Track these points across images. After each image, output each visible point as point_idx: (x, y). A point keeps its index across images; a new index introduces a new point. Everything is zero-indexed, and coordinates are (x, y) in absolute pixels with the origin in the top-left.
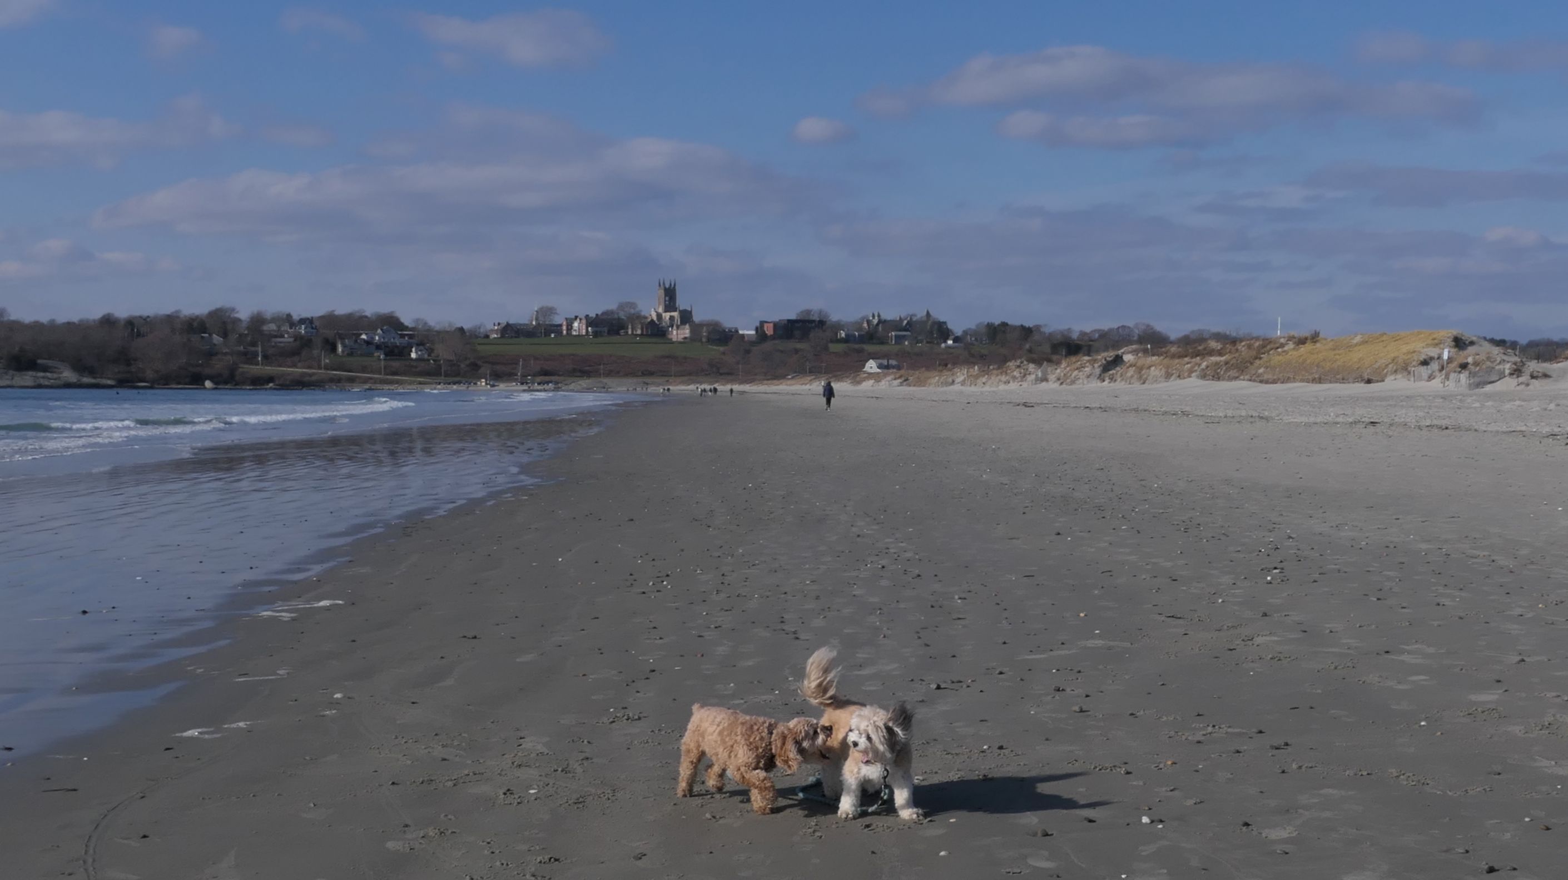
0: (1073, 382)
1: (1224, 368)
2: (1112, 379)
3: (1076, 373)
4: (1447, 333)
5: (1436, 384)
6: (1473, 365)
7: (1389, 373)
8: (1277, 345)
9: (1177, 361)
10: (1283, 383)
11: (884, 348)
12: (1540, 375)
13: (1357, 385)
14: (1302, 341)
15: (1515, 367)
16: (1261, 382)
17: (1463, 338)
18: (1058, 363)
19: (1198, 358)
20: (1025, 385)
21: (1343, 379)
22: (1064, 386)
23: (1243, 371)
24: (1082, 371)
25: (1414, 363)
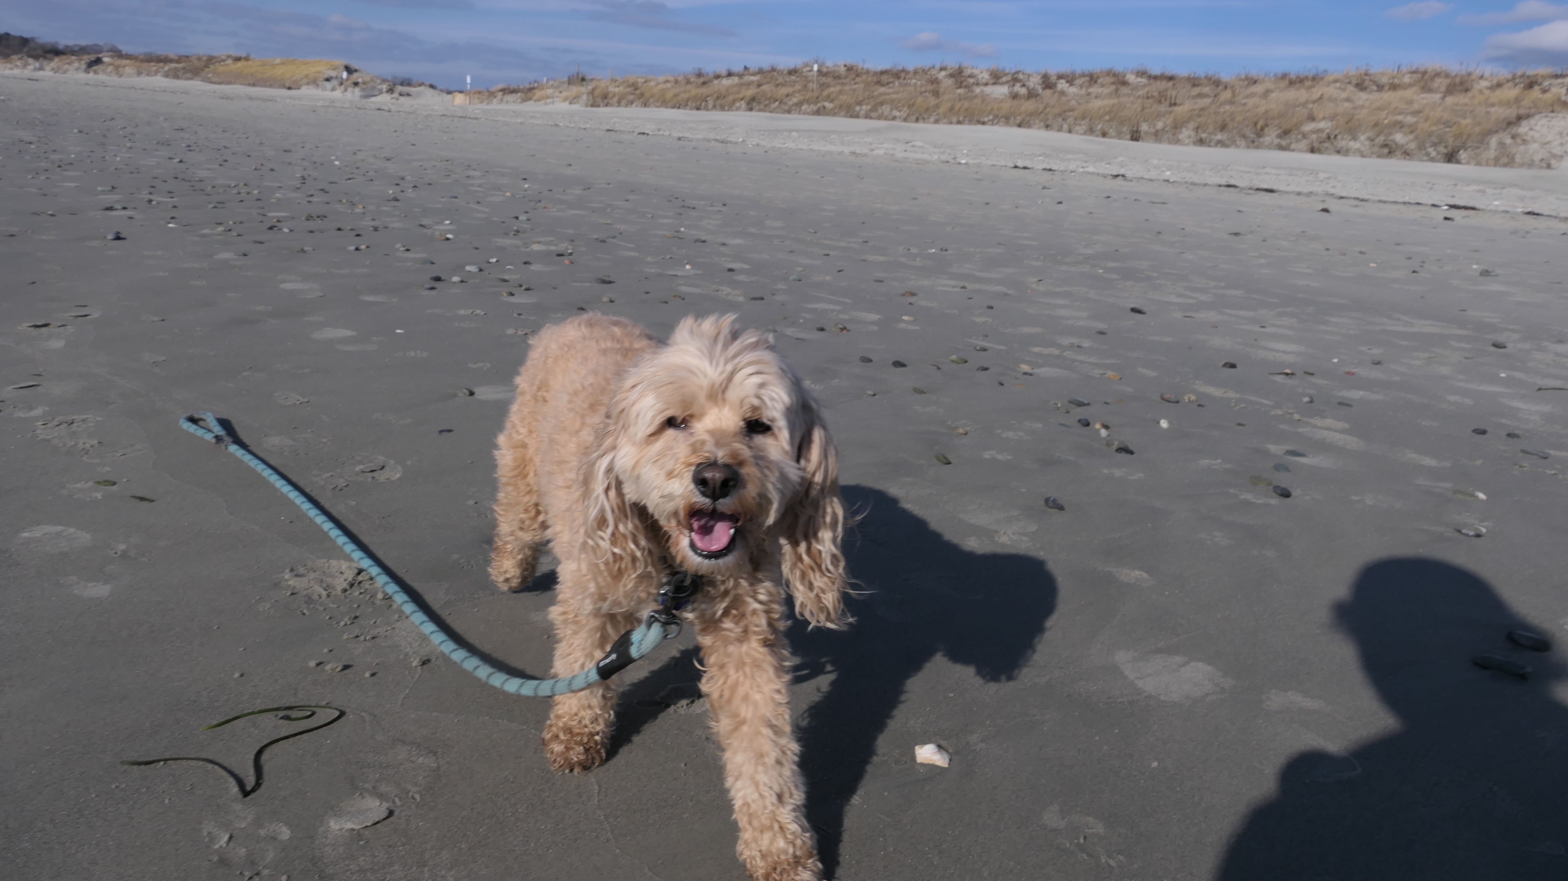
0: (65, 72)
1: (182, 72)
2: (96, 72)
3: (66, 66)
4: (340, 62)
5: (338, 93)
6: (360, 84)
7: (303, 84)
8: (220, 60)
9: (145, 64)
10: (226, 84)
12: (405, 94)
13: (280, 90)
14: (238, 59)
15: (389, 87)
17: (352, 66)
18: (51, 60)
19: (159, 67)
20: (26, 71)
21: (271, 85)
22: (57, 75)
23: (196, 74)
24: (71, 66)
25: (321, 79)
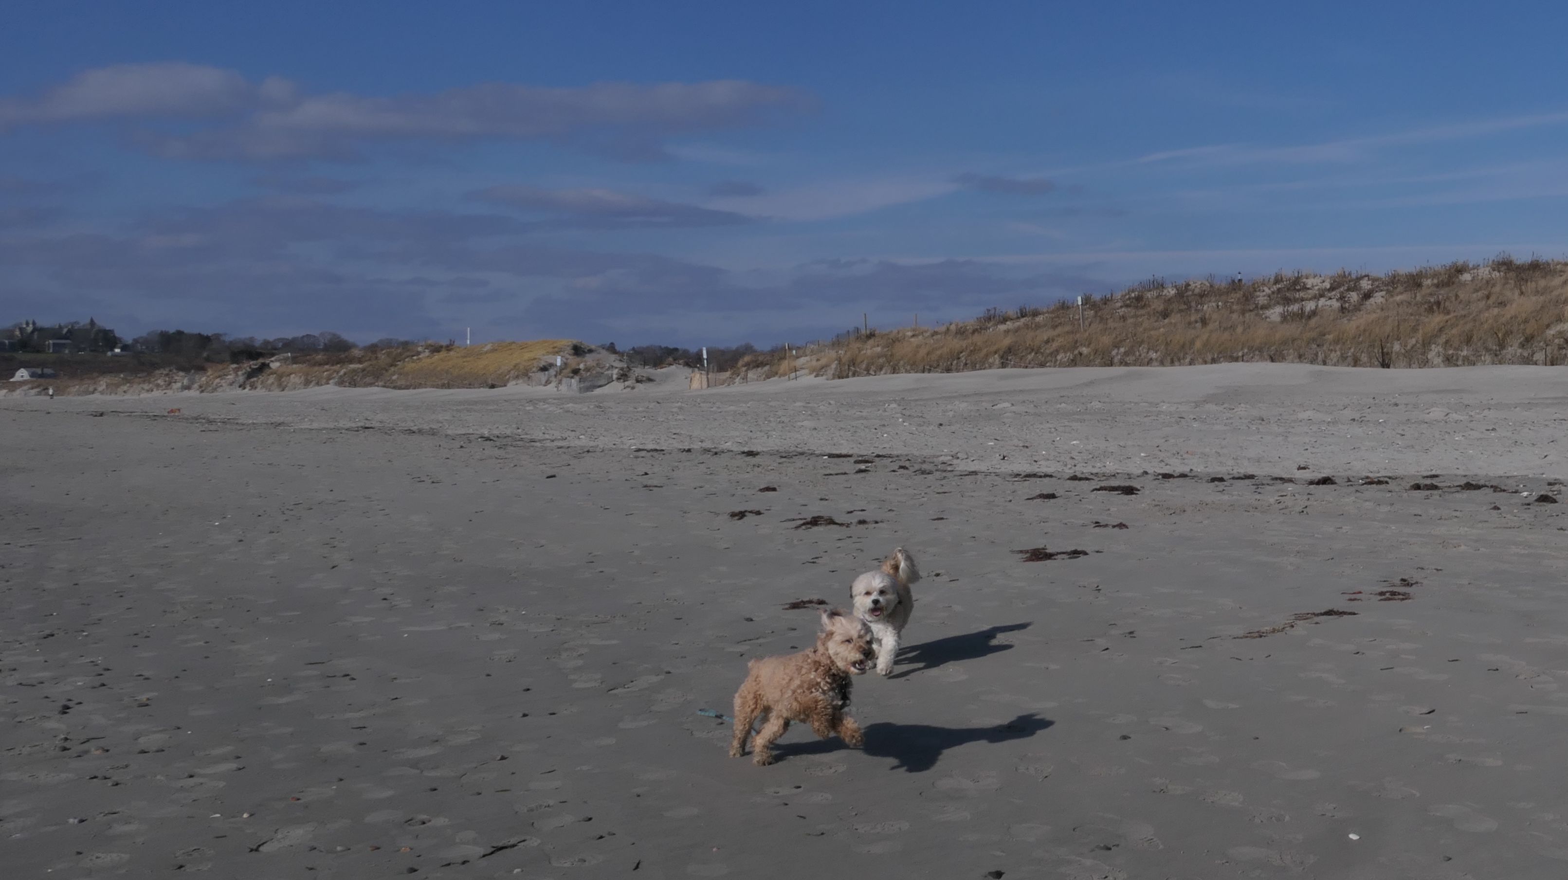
0: (215, 390)
1: (361, 375)
2: (254, 387)
3: (218, 380)
4: (567, 342)
5: (551, 387)
6: (584, 370)
7: (511, 379)
8: (415, 353)
9: (316, 368)
10: (415, 388)
11: (41, 357)
12: (644, 379)
13: (482, 389)
14: (436, 349)
15: (622, 372)
16: (395, 388)
17: (582, 346)
18: (205, 371)
19: (339, 366)
20: (170, 392)
21: (470, 384)
23: (378, 377)
24: (225, 379)
25: (534, 369)
